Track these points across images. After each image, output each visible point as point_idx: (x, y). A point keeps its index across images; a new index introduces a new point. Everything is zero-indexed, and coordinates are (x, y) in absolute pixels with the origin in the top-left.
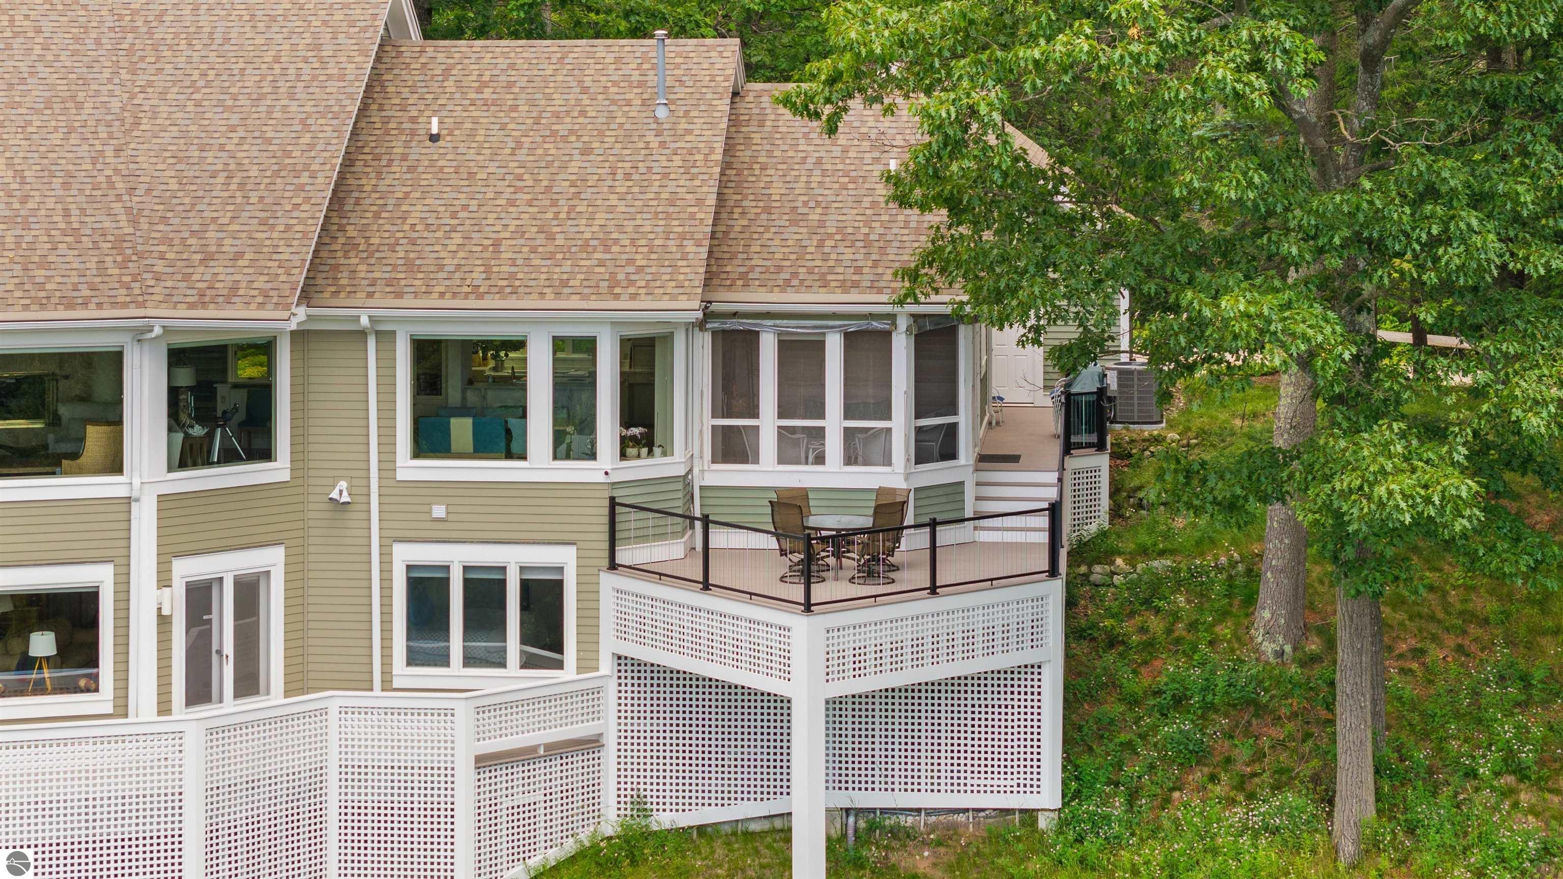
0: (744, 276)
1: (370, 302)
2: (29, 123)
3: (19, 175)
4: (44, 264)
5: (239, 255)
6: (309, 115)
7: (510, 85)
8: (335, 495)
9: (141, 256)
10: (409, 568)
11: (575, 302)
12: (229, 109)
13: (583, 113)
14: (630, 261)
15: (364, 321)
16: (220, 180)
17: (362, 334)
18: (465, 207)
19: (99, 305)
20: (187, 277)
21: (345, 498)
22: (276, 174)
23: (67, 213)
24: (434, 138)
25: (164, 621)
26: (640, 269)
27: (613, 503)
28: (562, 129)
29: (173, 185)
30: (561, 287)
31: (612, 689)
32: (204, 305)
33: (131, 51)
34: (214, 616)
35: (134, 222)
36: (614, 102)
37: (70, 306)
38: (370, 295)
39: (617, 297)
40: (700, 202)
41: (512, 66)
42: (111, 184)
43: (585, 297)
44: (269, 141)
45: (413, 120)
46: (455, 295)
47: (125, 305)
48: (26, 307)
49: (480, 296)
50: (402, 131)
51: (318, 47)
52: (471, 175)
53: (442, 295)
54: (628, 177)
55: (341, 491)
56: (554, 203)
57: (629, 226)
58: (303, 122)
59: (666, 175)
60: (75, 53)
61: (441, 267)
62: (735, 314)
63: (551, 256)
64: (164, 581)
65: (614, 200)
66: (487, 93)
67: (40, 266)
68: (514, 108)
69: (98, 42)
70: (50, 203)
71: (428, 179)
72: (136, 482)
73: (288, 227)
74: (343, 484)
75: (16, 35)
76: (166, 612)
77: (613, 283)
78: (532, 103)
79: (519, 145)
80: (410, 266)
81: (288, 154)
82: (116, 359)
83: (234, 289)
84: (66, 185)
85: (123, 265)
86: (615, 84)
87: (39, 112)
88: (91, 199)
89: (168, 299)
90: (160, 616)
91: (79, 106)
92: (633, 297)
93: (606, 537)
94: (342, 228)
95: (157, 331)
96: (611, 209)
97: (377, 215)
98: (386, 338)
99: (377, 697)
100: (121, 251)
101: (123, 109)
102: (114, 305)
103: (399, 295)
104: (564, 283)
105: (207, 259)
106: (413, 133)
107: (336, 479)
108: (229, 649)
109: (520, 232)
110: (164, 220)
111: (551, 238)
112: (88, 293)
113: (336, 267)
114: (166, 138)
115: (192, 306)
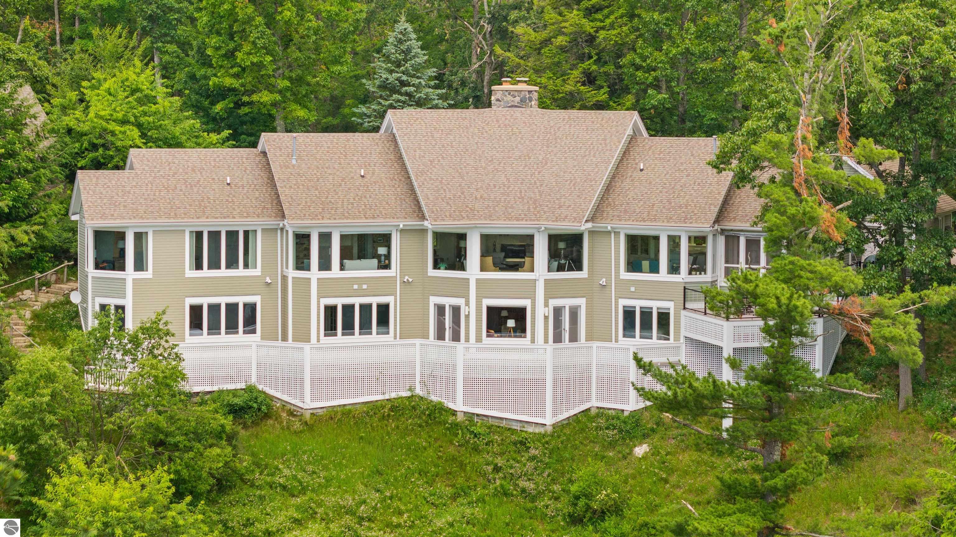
0: (734, 218)
1: (612, 222)
2: (513, 163)
3: (508, 180)
4: (512, 207)
5: (570, 206)
6: (598, 162)
7: (669, 153)
8: (601, 283)
9: (541, 206)
10: (624, 307)
11: (673, 224)
12: (575, 160)
13: (690, 163)
14: (693, 212)
15: (609, 228)
16: (568, 182)
17: (609, 232)
18: (646, 193)
19: (526, 220)
20: (553, 212)
21: (604, 284)
22: (585, 181)
23: (521, 192)
24: (641, 170)
25: (546, 318)
26: (695, 214)
27: (685, 288)
28: (682, 168)
29: (554, 184)
30: (669, 219)
31: (684, 346)
32: (557, 221)
33: (548, 140)
34: (563, 318)
35: (541, 195)
36: (701, 159)
37: (518, 220)
38: (612, 220)
39: (686, 223)
40: (719, 193)
41: (672, 146)
42: (535, 183)
43: (676, 223)
44: (584, 171)
45: (636, 164)
46: (637, 221)
47: (534, 220)
48: (505, 220)
49: (645, 221)
50: (632, 168)
51: (605, 140)
52: (650, 183)
53: (633, 221)
54: (699, 184)
55: (603, 281)
56: (674, 192)
57: (695, 200)
58: (596, 165)
59: (711, 184)
60: (530, 140)
61: (635, 212)
62: (732, 230)
63: (669, 209)
64: (546, 305)
65: (692, 192)
66: (662, 156)
67: (510, 208)
68: (669, 161)
69: (538, 137)
70: (516, 189)
71: (637, 184)
72: (538, 275)
73: (586, 198)
74: (604, 280)
75: (513, 134)
76: (546, 315)
77: (686, 218)
78: (675, 159)
79: (668, 173)
80: (626, 211)
81: (589, 175)
82: (532, 237)
83: (566, 217)
84: (522, 183)
85: (535, 209)
86: (703, 153)
87: (517, 160)
88: (529, 188)
89: (547, 219)
90: (545, 316)
91: (530, 158)
92: (691, 223)
93: (683, 299)
94: (607, 199)
95: (543, 228)
96: (691, 195)
97: (619, 195)
98: (617, 234)
99: (613, 344)
100: (535, 204)
101: (543, 159)
102: (531, 220)
103: (620, 220)
104: (671, 218)
105: (560, 207)
106: (635, 168)
107: (602, 278)
108: (567, 328)
109: (661, 202)
110: (550, 195)
111: (670, 203)
112: (523, 216)
113: (603, 211)
114: (554, 169)
115: (553, 221)
